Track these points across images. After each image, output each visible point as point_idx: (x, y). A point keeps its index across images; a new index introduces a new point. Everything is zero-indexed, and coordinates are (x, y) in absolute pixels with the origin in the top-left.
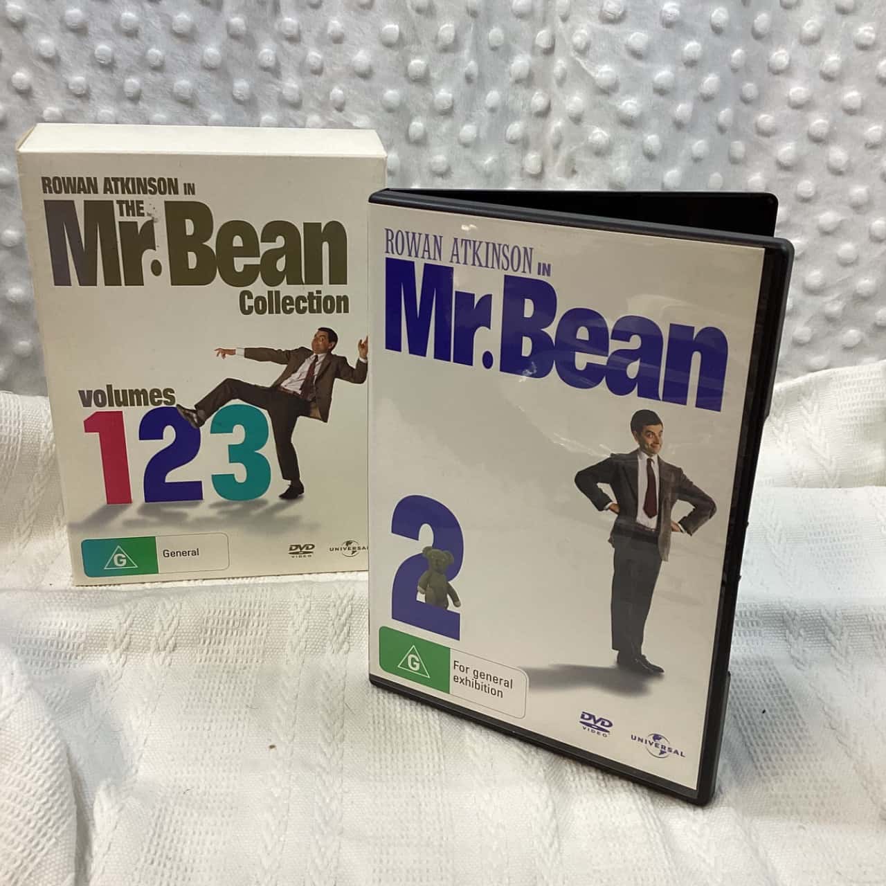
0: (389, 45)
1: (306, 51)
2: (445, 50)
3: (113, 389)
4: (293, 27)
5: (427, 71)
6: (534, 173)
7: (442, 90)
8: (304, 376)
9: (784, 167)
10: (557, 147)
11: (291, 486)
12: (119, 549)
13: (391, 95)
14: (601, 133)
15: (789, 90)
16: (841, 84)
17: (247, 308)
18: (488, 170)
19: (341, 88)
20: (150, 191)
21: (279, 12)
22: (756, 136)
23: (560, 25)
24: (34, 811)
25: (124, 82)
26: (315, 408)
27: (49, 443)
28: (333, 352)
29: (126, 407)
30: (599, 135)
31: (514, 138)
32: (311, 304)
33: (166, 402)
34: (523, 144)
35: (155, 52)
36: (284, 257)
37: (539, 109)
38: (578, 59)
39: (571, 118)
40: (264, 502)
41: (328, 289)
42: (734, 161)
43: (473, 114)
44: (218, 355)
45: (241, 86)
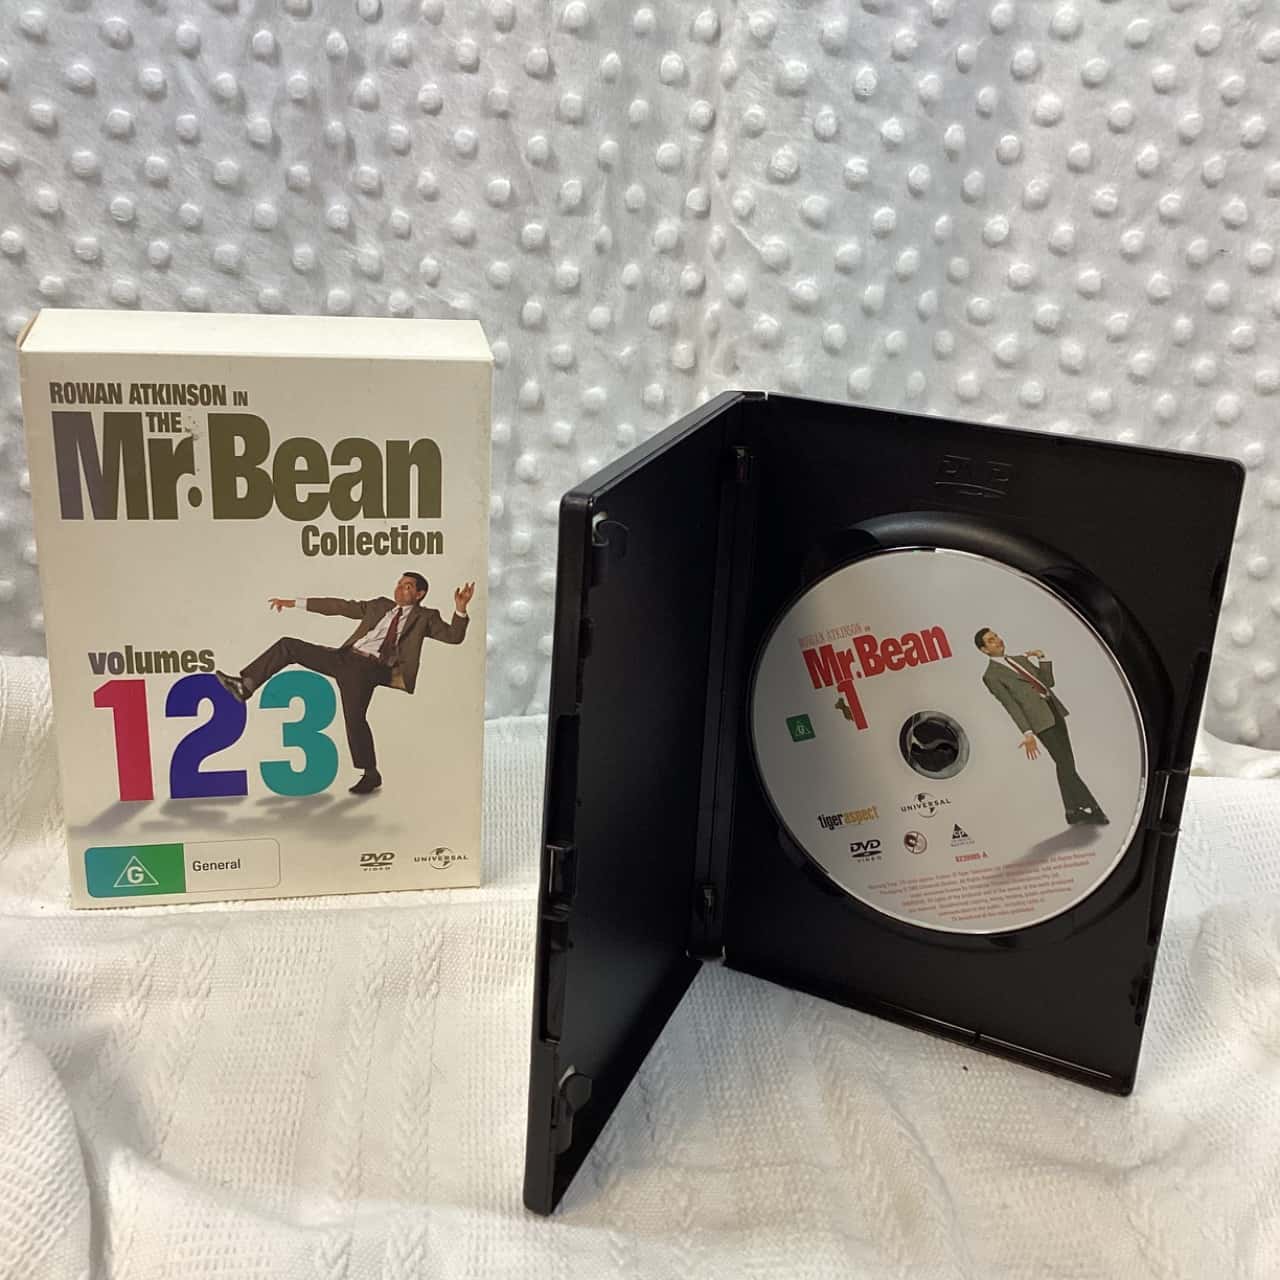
0: (497, 205)
1: (389, 211)
2: (571, 211)
3: (134, 651)
4: (372, 178)
5: (547, 239)
6: (685, 367)
7: (565, 262)
8: (384, 635)
9: (1003, 364)
10: (714, 335)
11: (364, 776)
12: (134, 860)
13: (500, 267)
14: (769, 321)
15: (1009, 267)
16: (1075, 260)
17: (311, 548)
18: (625, 363)
19: (434, 258)
20: (190, 401)
21: (354, 158)
22: (967, 325)
23: (717, 183)
24: (38, 1192)
25: (148, 246)
26: (398, 674)
27: (41, 719)
28: (422, 604)
29: (150, 675)
30: (767, 322)
31: (659, 322)
32: (394, 543)
33: (202, 668)
34: (670, 331)
35: (191, 208)
36: (361, 484)
37: (689, 288)
38: (739, 227)
39: (731, 300)
40: (328, 798)
41: (415, 523)
42: (940, 357)
43: (605, 292)
44: (272, 607)
45: (304, 251)
